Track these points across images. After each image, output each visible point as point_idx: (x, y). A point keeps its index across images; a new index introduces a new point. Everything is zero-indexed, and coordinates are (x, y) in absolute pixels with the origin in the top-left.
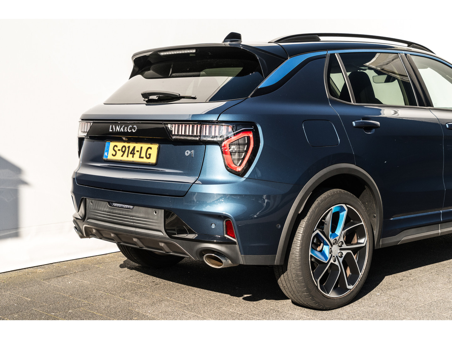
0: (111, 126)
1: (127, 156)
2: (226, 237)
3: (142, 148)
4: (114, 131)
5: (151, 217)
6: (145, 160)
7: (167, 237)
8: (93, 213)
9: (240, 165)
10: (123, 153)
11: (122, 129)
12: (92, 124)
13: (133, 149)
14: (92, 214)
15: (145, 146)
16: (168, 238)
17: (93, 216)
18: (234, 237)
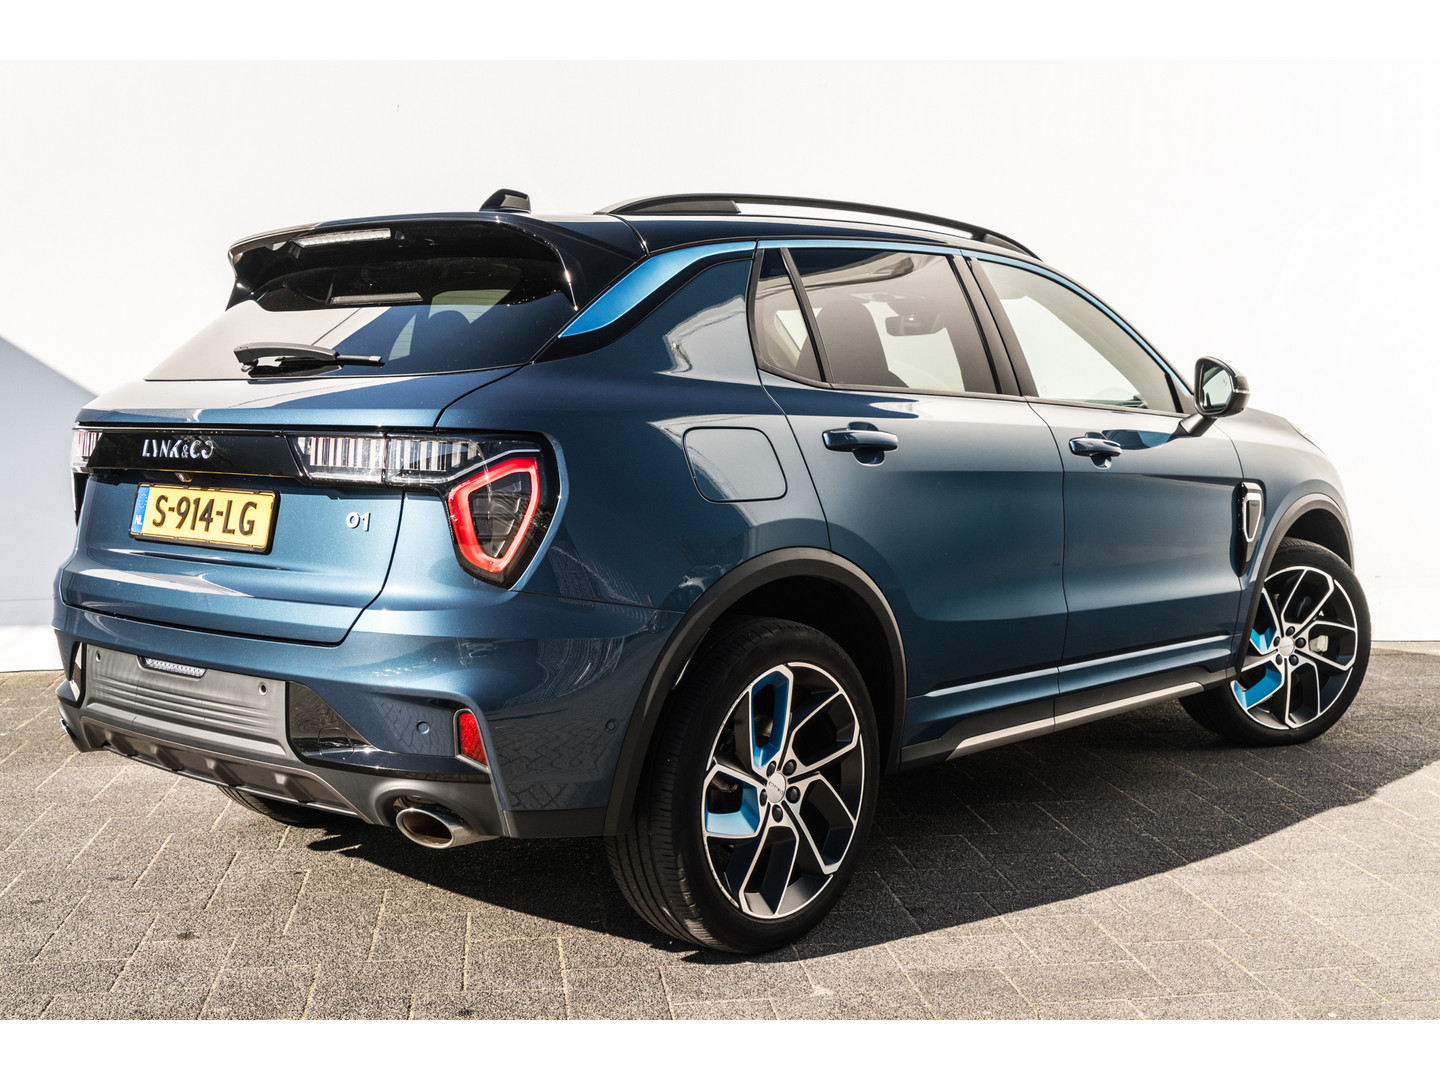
0: (147, 441)
1: (193, 528)
2: (459, 761)
3: (230, 503)
4: (155, 455)
5: (250, 701)
6: (238, 539)
7: (295, 758)
8: (102, 687)
9: (501, 556)
10: (180, 518)
11: (175, 449)
12: (100, 434)
13: (207, 506)
14: (99, 690)
15: (240, 498)
16: (297, 762)
17: (102, 694)
18: (483, 762)
